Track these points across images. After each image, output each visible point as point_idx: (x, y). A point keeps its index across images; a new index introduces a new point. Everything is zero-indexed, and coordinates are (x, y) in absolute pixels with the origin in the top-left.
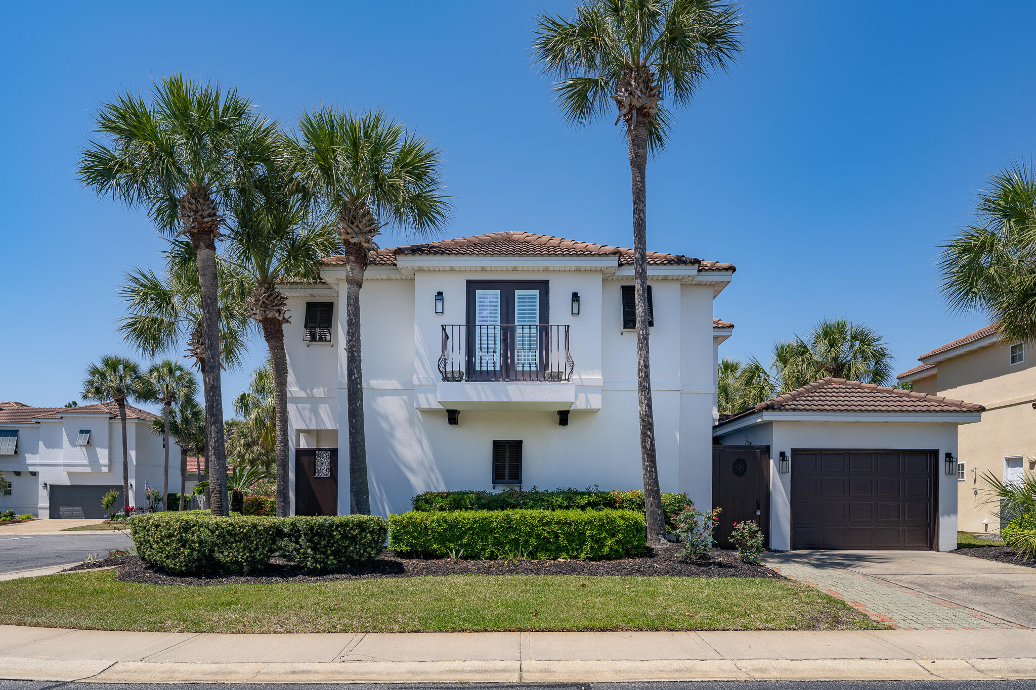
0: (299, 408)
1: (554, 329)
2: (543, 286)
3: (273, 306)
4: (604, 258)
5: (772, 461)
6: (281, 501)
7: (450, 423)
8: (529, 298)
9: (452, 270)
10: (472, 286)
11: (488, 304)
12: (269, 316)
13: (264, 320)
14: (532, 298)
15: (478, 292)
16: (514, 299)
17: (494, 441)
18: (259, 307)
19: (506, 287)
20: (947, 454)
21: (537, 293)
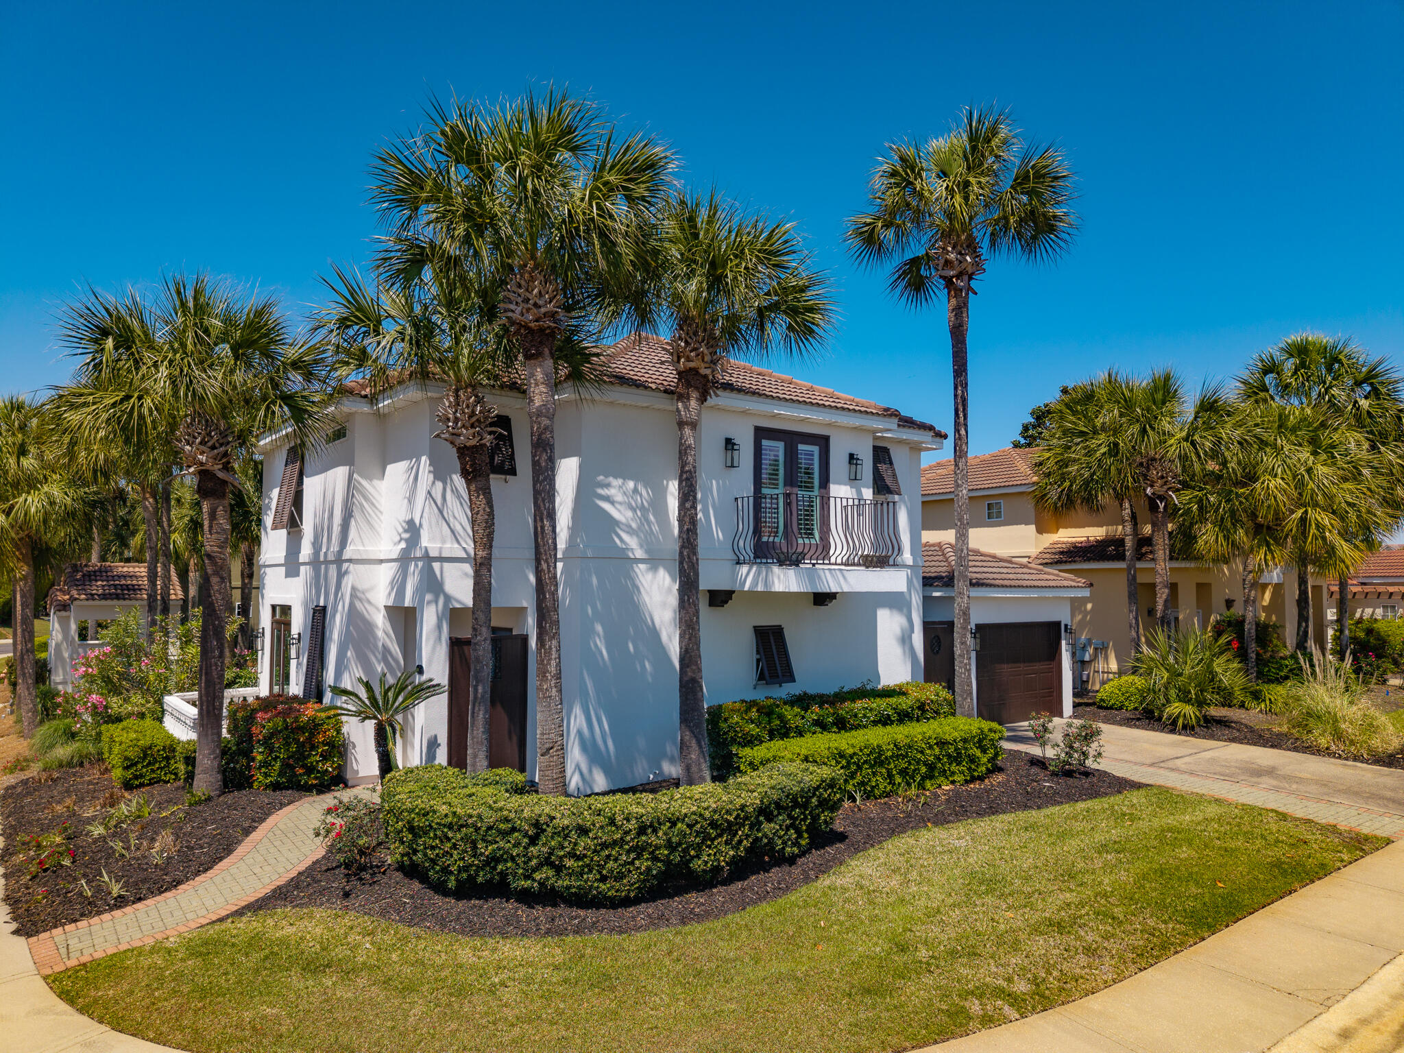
2: (823, 442)
3: (486, 426)
4: (886, 420)
7: (710, 605)
8: (806, 455)
9: (744, 412)
10: (761, 433)
11: (772, 458)
12: (483, 442)
13: (475, 447)
14: (813, 455)
15: (765, 442)
16: (797, 454)
17: (754, 627)
18: (468, 424)
19: (791, 439)
20: (1066, 626)
21: (815, 449)
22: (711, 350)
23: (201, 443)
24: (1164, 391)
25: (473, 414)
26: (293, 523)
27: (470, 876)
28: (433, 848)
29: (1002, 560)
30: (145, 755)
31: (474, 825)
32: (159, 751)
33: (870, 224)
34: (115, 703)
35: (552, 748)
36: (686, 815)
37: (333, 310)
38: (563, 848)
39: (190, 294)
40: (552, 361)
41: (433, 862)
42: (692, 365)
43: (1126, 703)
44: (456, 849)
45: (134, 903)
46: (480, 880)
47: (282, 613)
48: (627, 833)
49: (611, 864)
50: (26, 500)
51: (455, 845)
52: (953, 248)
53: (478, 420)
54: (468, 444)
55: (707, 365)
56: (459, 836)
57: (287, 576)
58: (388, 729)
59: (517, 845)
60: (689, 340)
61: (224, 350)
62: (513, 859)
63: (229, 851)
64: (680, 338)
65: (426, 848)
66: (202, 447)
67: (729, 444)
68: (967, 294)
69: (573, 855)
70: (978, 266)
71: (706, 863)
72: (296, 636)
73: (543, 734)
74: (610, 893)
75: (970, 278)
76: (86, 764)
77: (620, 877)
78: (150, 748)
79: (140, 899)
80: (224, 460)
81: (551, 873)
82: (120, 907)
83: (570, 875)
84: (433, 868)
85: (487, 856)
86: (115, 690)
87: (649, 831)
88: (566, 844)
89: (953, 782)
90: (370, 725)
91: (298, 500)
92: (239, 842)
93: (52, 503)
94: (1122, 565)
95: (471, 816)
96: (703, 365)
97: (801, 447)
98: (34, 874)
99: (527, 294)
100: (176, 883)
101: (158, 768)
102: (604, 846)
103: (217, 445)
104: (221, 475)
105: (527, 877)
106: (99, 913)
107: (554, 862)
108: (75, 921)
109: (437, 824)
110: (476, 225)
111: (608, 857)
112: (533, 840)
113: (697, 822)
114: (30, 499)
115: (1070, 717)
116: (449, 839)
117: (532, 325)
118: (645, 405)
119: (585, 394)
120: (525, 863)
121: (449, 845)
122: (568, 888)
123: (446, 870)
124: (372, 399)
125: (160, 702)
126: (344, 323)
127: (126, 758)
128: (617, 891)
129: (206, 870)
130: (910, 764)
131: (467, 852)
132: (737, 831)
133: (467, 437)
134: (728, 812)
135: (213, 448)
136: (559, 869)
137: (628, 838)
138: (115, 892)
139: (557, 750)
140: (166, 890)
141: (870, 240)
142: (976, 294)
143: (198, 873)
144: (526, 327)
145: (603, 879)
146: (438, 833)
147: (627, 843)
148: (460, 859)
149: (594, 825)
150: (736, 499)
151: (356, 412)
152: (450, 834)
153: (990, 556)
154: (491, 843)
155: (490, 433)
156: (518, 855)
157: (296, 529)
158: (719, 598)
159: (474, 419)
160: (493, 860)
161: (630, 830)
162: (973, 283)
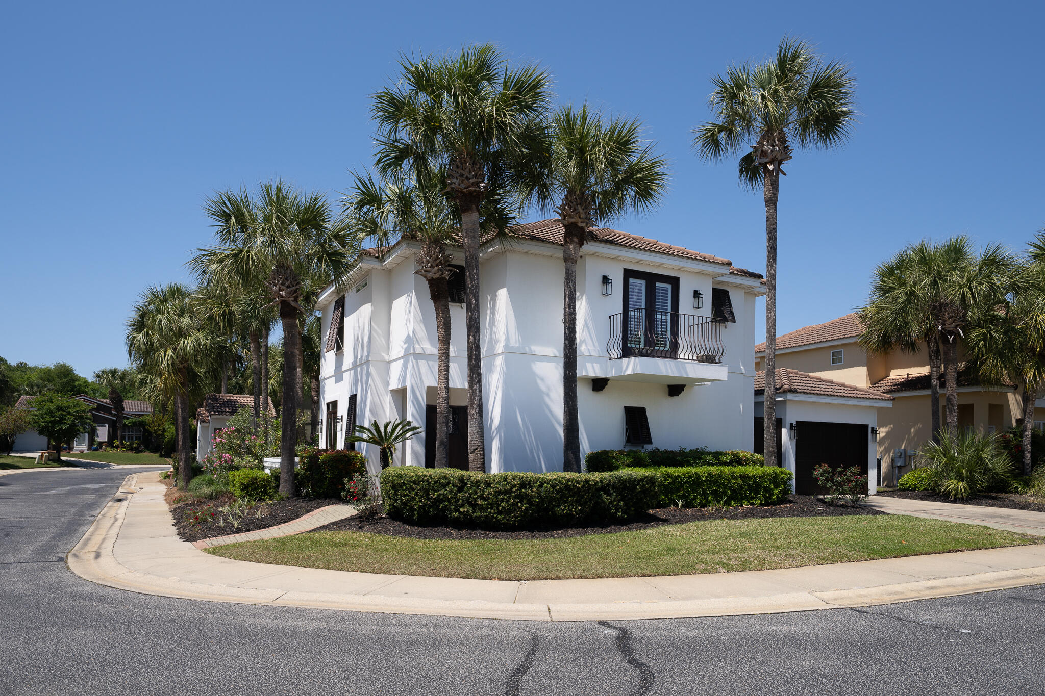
0: (430, 365)
1: (682, 316)
2: (674, 282)
3: (446, 266)
4: (721, 267)
5: (783, 430)
6: (444, 458)
7: (593, 390)
8: (662, 290)
9: (616, 259)
10: (629, 274)
11: (637, 291)
12: (444, 276)
13: (438, 279)
14: (667, 291)
15: (631, 280)
16: (655, 289)
17: (625, 407)
18: (434, 265)
19: (651, 279)
20: (873, 428)
21: (669, 287)
22: (585, 210)
23: (282, 284)
24: (956, 252)
25: (437, 257)
26: (339, 347)
27: (425, 511)
28: (405, 496)
29: (824, 381)
30: (253, 483)
31: (427, 481)
32: (260, 481)
33: (710, 130)
34: (237, 460)
35: (477, 449)
36: (550, 480)
37: (354, 196)
38: (476, 493)
39: (274, 192)
40: (477, 213)
41: (405, 504)
42: (572, 220)
43: (919, 486)
44: (417, 495)
45: (246, 531)
46: (430, 514)
47: (333, 406)
48: (514, 486)
49: (503, 504)
50: (184, 342)
51: (417, 493)
52: (768, 142)
53: (440, 262)
54: (434, 277)
55: (582, 220)
56: (419, 487)
57: (337, 382)
58: (388, 451)
59: (451, 492)
60: (571, 204)
61: (295, 227)
62: (449, 500)
63: (298, 516)
64: (566, 205)
65: (401, 496)
66: (282, 287)
67: (606, 280)
68: (778, 174)
69: (481, 497)
70: (786, 153)
71: (563, 510)
72: (340, 417)
73: (471, 441)
74: (503, 521)
75: (780, 163)
76: (220, 496)
77: (509, 512)
78: (256, 479)
79: (249, 531)
80: (295, 295)
81: (470, 509)
82: (238, 533)
83: (480, 509)
84: (406, 508)
85: (435, 499)
86: (239, 455)
87: (528, 487)
88: (478, 491)
89: (752, 504)
90: (378, 448)
91: (341, 332)
92: (303, 514)
93: (199, 344)
94: (928, 392)
95: (425, 476)
96: (579, 220)
97: (658, 284)
98: (193, 524)
99: (462, 171)
100: (269, 526)
101: (260, 492)
102: (500, 493)
103: (291, 286)
104: (293, 304)
105: (457, 510)
106: (228, 534)
107: (471, 502)
108: (215, 537)
109: (407, 481)
110: (430, 128)
111: (503, 499)
112: (460, 489)
113: (557, 485)
114: (186, 341)
115: (875, 495)
116: (413, 490)
117: (465, 190)
118: (549, 254)
119: (508, 246)
120: (455, 502)
121: (414, 493)
122: (480, 517)
123: (412, 509)
124: (381, 259)
125: (261, 461)
126: (361, 204)
127: (243, 484)
128: (507, 520)
129: (284, 522)
130: (719, 488)
131: (423, 497)
132: (583, 495)
133: (434, 274)
134: (578, 482)
135: (288, 287)
136: (474, 506)
137: (514, 489)
138: (236, 526)
139: (480, 451)
140: (262, 528)
141: (712, 142)
142: (785, 175)
143: (280, 523)
144: (461, 192)
145: (500, 513)
146: (408, 486)
147: (514, 492)
148: (420, 501)
149: (494, 481)
150: (610, 317)
151: (373, 268)
152: (414, 487)
153: (815, 378)
154: (436, 491)
155: (448, 271)
156: (451, 497)
157: (341, 351)
158: (599, 384)
159: (438, 261)
160: (439, 500)
161: (516, 485)
162: (782, 167)
